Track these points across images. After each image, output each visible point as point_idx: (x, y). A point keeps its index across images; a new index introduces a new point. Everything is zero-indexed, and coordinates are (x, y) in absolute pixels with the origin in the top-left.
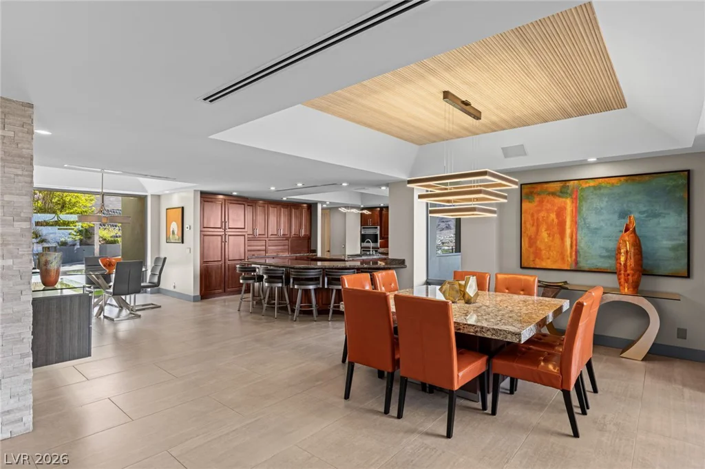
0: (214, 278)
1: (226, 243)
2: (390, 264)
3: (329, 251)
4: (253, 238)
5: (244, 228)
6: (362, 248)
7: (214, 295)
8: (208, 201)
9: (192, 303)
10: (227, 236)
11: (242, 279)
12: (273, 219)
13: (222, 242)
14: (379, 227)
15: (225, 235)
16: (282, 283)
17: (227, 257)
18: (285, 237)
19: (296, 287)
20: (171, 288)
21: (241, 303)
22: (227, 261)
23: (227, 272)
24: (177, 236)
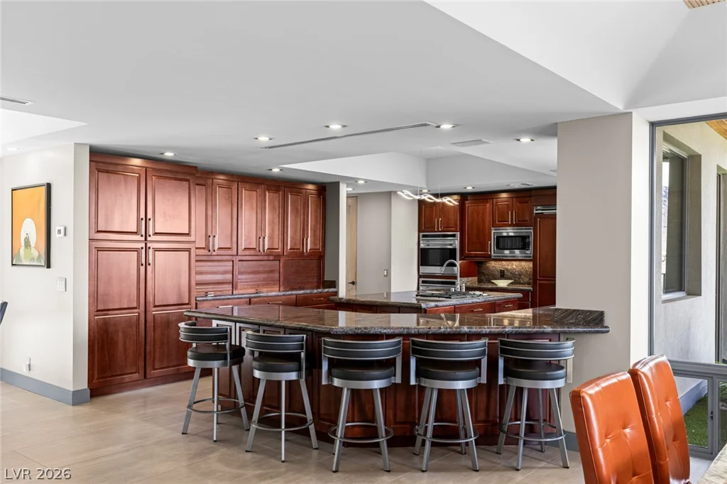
0: (121, 347)
1: (149, 268)
2: (561, 324)
3: (353, 283)
4: (207, 255)
5: (188, 235)
6: (420, 276)
7: (122, 387)
8: (107, 172)
9: (71, 409)
10: (151, 251)
11: (194, 358)
12: (248, 216)
13: (139, 264)
14: (458, 234)
15: (147, 249)
16: (299, 370)
17: (150, 298)
18: (273, 255)
19: (337, 382)
20: (23, 371)
21: (188, 415)
22: (150, 307)
23: (150, 333)
24: (37, 251)
